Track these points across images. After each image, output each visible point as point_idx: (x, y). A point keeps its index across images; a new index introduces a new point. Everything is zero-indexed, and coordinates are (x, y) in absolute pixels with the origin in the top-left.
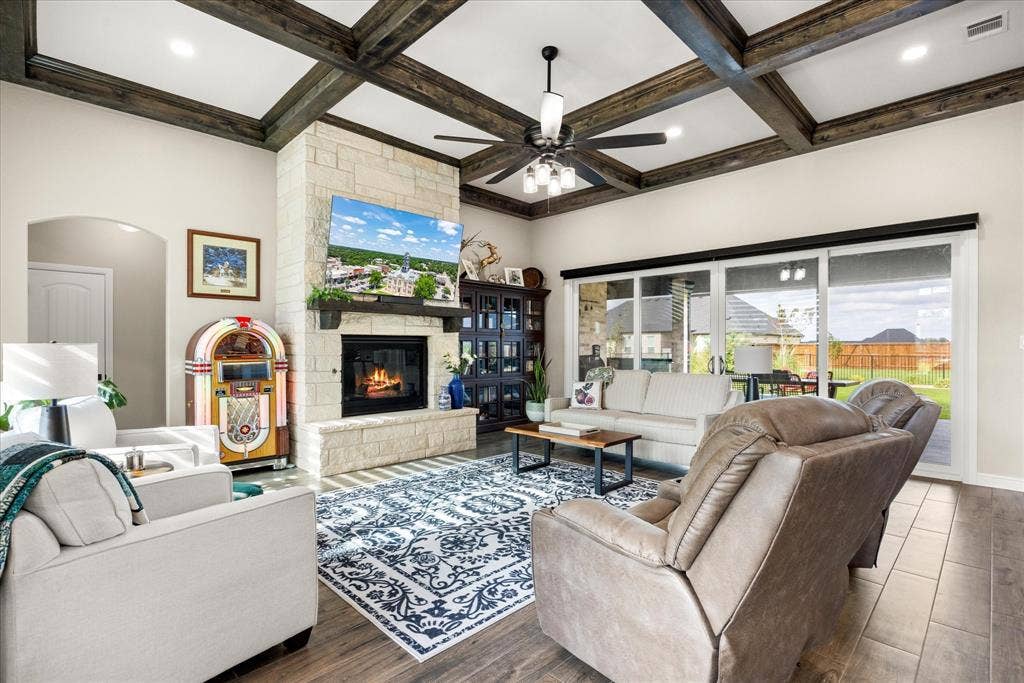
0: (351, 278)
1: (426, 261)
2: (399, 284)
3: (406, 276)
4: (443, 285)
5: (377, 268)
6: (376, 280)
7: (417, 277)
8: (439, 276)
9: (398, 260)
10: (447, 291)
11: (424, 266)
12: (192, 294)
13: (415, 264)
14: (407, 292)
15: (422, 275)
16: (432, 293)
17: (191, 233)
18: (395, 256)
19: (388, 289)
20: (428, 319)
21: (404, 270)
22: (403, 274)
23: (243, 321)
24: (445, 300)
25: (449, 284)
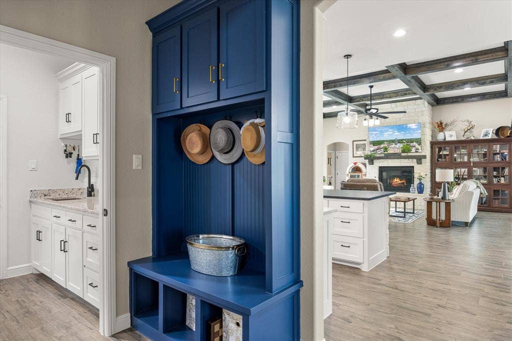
0: (377, 150)
1: (405, 140)
2: (396, 149)
3: (397, 146)
4: (415, 147)
5: (385, 145)
6: (386, 149)
7: (402, 146)
8: (412, 144)
9: (393, 141)
10: (417, 149)
11: (404, 141)
12: (353, 157)
13: (400, 141)
14: (398, 151)
15: (404, 145)
16: (409, 151)
17: (353, 141)
18: (391, 140)
19: (390, 151)
20: (411, 160)
21: (396, 144)
23: (355, 163)
24: (416, 152)
25: (417, 146)
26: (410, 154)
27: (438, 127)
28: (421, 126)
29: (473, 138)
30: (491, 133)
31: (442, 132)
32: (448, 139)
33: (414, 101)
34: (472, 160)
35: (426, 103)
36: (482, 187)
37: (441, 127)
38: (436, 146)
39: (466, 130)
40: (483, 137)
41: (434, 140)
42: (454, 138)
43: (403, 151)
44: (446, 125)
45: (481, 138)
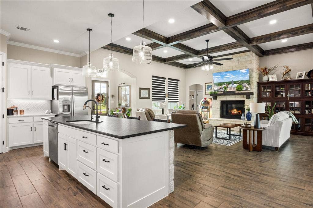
0: (219, 89)
1: (238, 81)
2: (232, 88)
3: (233, 86)
4: (245, 86)
5: (225, 86)
6: (225, 88)
7: (236, 86)
8: (243, 84)
9: (230, 83)
10: (247, 88)
11: (238, 83)
12: (206, 94)
13: (235, 83)
14: (234, 90)
15: (238, 85)
16: (242, 89)
18: (229, 82)
19: (229, 90)
20: (242, 96)
21: (232, 85)
22: (232, 86)
23: (205, 99)
24: (246, 90)
25: (247, 86)
26: (241, 92)
27: (264, 71)
28: (250, 71)
29: (289, 79)
30: (304, 75)
31: (266, 75)
32: (271, 80)
33: (245, 53)
34: (288, 95)
35: (254, 54)
36: (294, 117)
37: (266, 71)
38: (262, 86)
39: (285, 73)
40: (298, 78)
41: (261, 82)
42: (275, 80)
43: (237, 90)
44: (269, 70)
45: (296, 79)
